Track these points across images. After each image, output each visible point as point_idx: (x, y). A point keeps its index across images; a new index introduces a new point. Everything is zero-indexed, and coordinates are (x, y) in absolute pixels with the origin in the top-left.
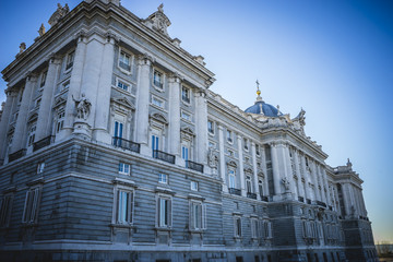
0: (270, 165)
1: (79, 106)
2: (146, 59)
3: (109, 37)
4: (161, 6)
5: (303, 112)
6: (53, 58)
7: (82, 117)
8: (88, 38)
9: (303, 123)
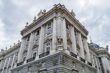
0: (101, 65)
1: (59, 40)
2: (73, 26)
3: (64, 18)
4: (72, 10)
5: (107, 46)
6: (43, 26)
7: (61, 44)
8: (57, 18)
9: (108, 50)
